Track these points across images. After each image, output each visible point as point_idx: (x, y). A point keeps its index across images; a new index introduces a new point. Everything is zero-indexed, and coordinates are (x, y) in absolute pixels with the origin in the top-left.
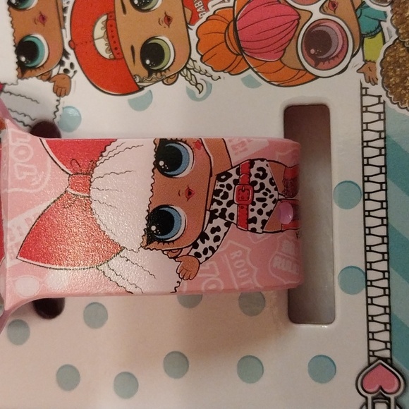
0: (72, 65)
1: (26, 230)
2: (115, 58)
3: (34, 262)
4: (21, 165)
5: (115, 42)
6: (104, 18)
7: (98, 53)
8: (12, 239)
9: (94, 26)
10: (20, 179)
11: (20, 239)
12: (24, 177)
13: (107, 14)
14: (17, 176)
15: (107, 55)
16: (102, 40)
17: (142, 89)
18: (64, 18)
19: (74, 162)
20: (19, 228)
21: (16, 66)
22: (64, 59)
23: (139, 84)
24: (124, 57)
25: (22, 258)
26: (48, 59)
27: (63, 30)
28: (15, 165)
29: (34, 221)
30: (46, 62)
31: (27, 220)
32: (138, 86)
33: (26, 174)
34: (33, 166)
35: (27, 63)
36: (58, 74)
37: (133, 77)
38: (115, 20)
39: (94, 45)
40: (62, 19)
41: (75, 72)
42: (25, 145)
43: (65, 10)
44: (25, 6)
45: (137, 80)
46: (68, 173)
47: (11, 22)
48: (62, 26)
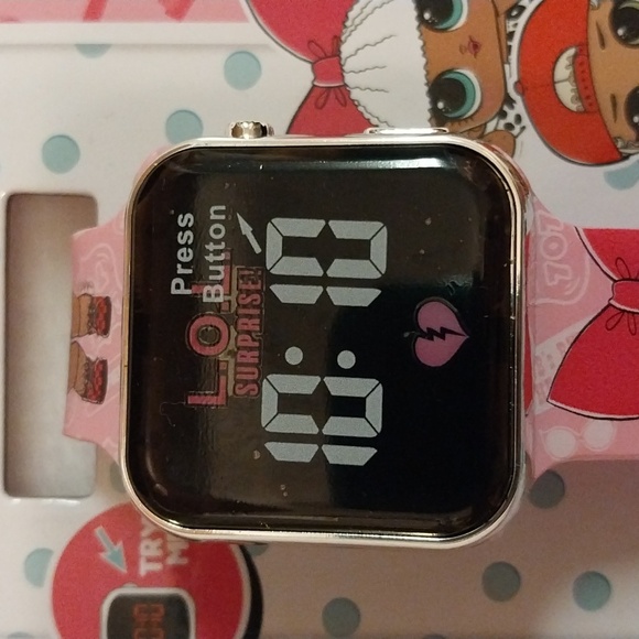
0: (518, 118)
1: (558, 360)
2: (585, 112)
3: (568, 408)
4: (552, 264)
5: (586, 88)
6: (571, 52)
7: (560, 102)
8: (542, 373)
9: (555, 63)
10: (549, 284)
11: (551, 373)
12: (555, 283)
13: (576, 46)
14: (547, 280)
15: (574, 107)
16: (567, 83)
17: (627, 157)
18: (509, 48)
19: (619, 262)
20: (549, 357)
21: (428, 115)
22: (506, 108)
23: (622, 151)
24: (599, 110)
25: (554, 402)
26: (480, 107)
27: (507, 66)
28: (545, 264)
29: (568, 346)
30: (477, 111)
31: (560, 345)
32: (621, 153)
33: (558, 277)
34: (566, 267)
35: (447, 112)
36: (496, 130)
37: (614, 140)
38: (588, 56)
39: (555, 90)
40: (505, 50)
41: (523, 128)
42: (557, 234)
43: (511, 35)
44: (444, 26)
45: (620, 144)
46: (611, 278)
47: (423, 48)
48: (505, 61)
